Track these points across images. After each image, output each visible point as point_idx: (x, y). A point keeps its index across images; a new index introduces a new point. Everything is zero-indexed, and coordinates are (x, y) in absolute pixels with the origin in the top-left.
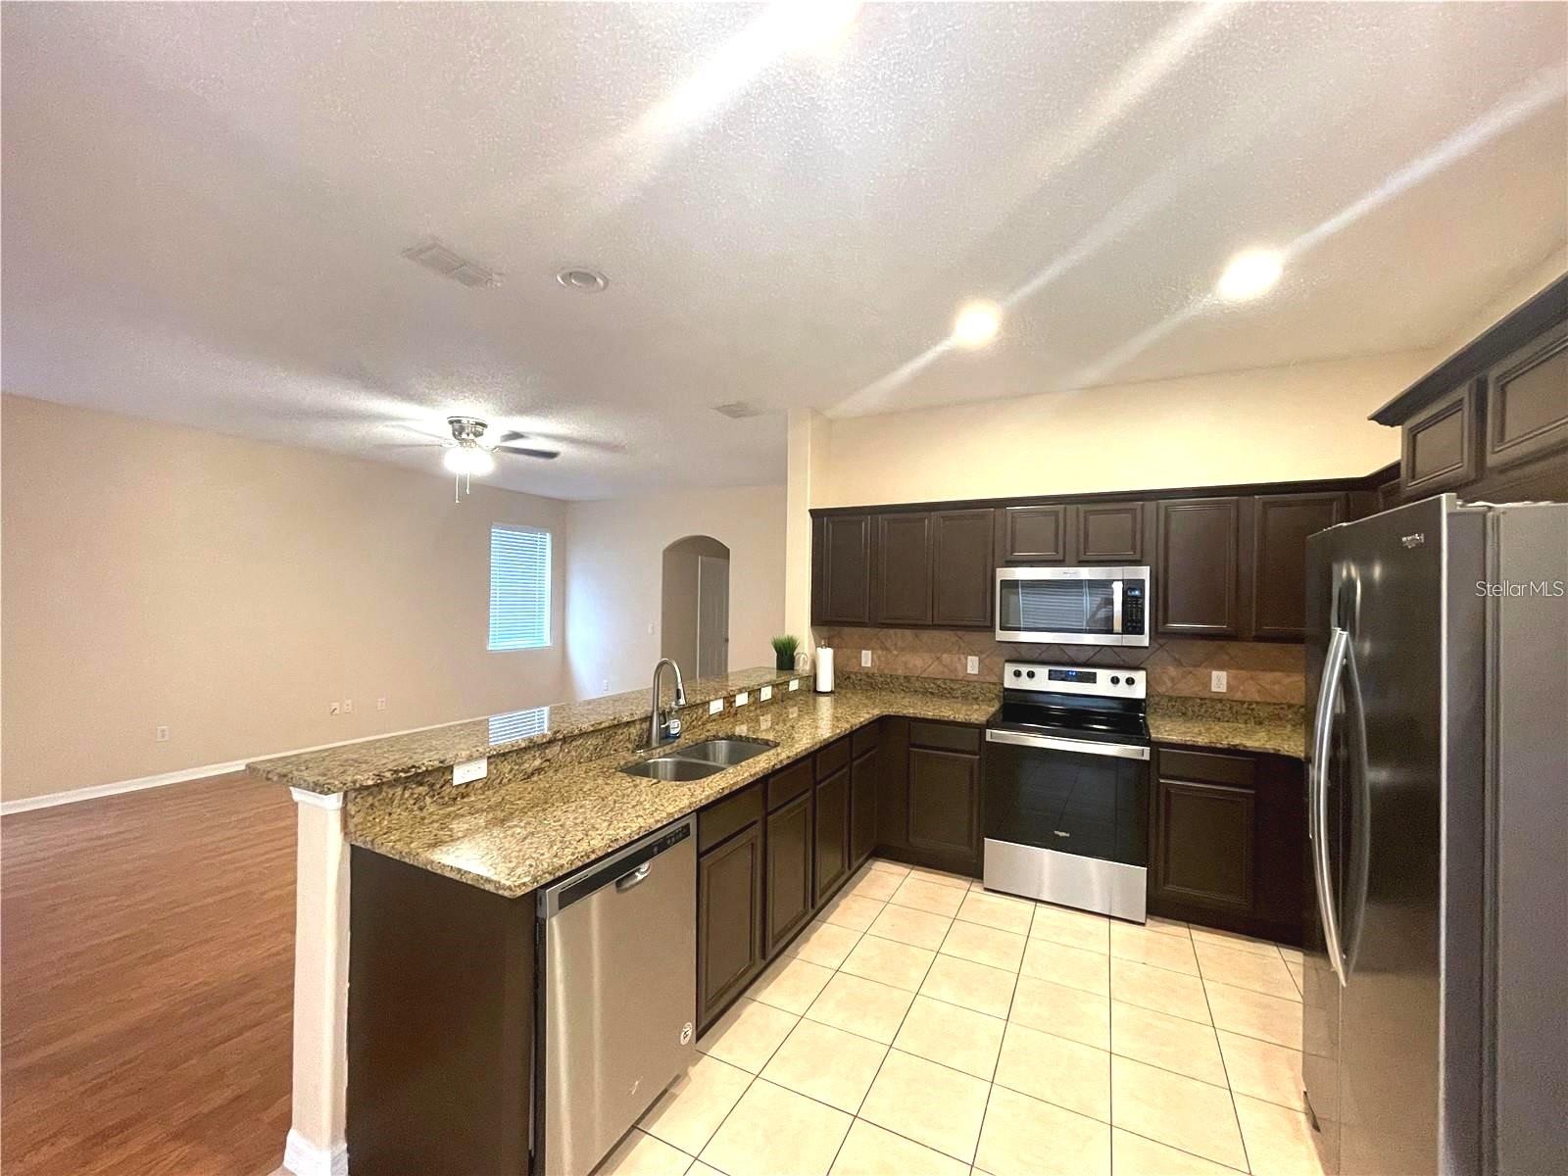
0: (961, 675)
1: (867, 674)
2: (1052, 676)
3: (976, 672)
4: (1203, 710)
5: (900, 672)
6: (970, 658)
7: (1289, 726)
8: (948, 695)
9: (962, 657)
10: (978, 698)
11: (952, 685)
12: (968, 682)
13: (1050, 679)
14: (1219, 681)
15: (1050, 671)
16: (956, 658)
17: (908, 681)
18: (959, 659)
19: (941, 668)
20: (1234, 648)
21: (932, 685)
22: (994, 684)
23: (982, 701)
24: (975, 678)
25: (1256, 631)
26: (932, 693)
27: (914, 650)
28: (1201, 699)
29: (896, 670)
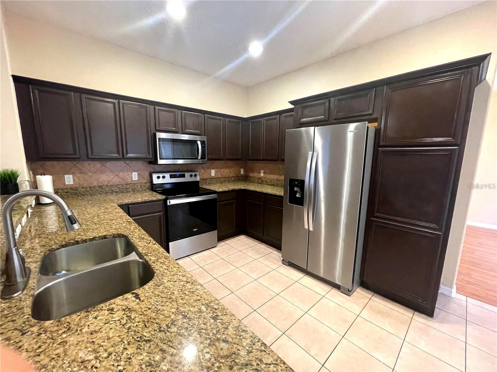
0: (129, 181)
1: (71, 189)
2: (171, 177)
3: (137, 179)
4: (210, 182)
5: (95, 184)
6: (133, 173)
7: (227, 182)
8: (125, 191)
9: (129, 173)
10: (139, 190)
11: (126, 187)
12: (135, 184)
13: (170, 178)
14: (213, 173)
15: (170, 175)
16: (126, 174)
17: (102, 188)
18: (128, 175)
19: (119, 179)
20: (217, 163)
21: (116, 188)
22: (146, 183)
23: (142, 191)
24: (136, 182)
25: (228, 157)
26: (116, 192)
27: (102, 172)
28: (210, 179)
29: (92, 183)
